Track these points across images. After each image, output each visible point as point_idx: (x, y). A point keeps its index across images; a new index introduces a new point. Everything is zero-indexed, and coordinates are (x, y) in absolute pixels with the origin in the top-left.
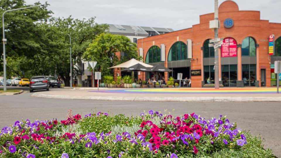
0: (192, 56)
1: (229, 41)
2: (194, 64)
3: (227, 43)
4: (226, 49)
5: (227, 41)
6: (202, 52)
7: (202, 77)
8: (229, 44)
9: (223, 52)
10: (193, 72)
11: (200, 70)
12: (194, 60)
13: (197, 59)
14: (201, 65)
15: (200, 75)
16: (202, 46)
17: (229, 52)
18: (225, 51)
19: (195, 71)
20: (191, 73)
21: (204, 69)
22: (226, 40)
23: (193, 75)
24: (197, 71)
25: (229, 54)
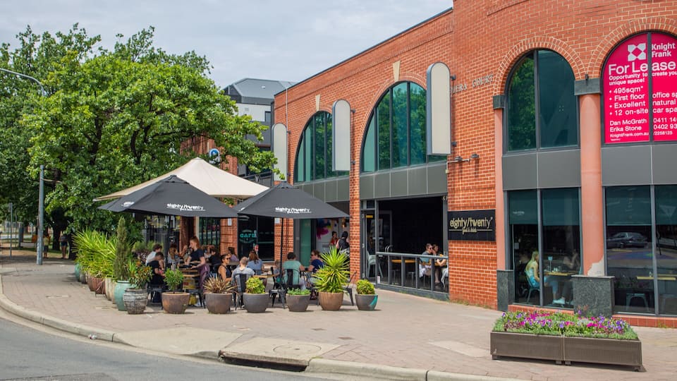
0: (453, 145)
1: (648, 51)
2: (459, 185)
3: (638, 63)
4: (629, 101)
5: (637, 52)
6: (498, 122)
7: (501, 247)
8: (650, 71)
9: (616, 118)
10: (455, 223)
11: (490, 214)
12: (460, 162)
13: (477, 159)
14: (493, 187)
15: (487, 236)
16: (497, 90)
17: (650, 117)
18: (624, 110)
19: (465, 215)
20: (449, 227)
21: (510, 208)
22: (631, 48)
23: (457, 236)
24: (477, 215)
25: (645, 127)
